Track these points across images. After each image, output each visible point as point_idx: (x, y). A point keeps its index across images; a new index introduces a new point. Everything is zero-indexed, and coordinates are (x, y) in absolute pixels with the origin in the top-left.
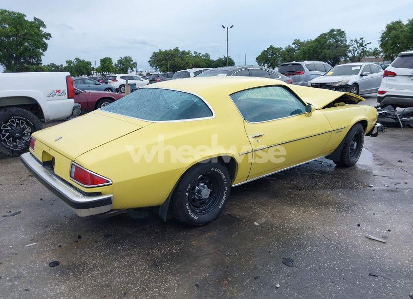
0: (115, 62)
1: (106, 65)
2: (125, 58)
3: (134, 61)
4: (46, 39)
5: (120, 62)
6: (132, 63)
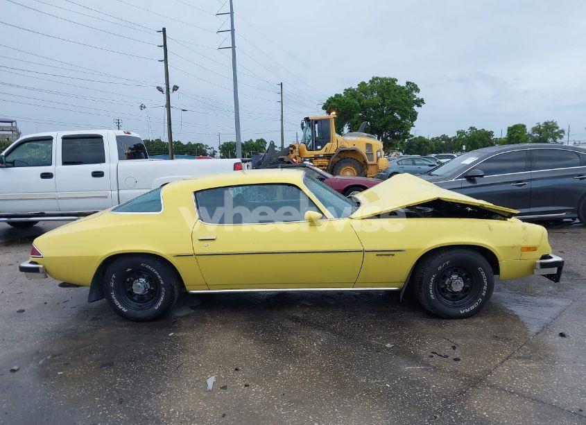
0: (529, 130)
1: (516, 134)
2: (546, 123)
3: (560, 129)
4: (419, 106)
5: (535, 130)
6: (557, 130)
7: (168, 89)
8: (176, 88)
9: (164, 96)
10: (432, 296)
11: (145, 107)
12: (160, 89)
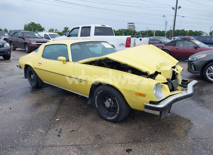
7: (176, 8)
8: (180, 7)
9: (175, 11)
10: (96, 106)
11: (165, 16)
12: (173, 8)
